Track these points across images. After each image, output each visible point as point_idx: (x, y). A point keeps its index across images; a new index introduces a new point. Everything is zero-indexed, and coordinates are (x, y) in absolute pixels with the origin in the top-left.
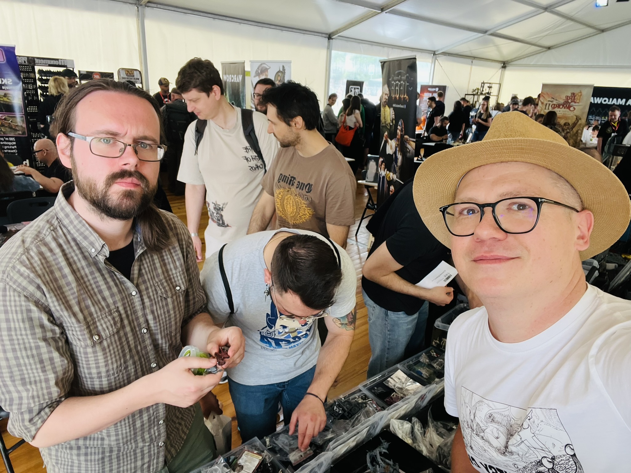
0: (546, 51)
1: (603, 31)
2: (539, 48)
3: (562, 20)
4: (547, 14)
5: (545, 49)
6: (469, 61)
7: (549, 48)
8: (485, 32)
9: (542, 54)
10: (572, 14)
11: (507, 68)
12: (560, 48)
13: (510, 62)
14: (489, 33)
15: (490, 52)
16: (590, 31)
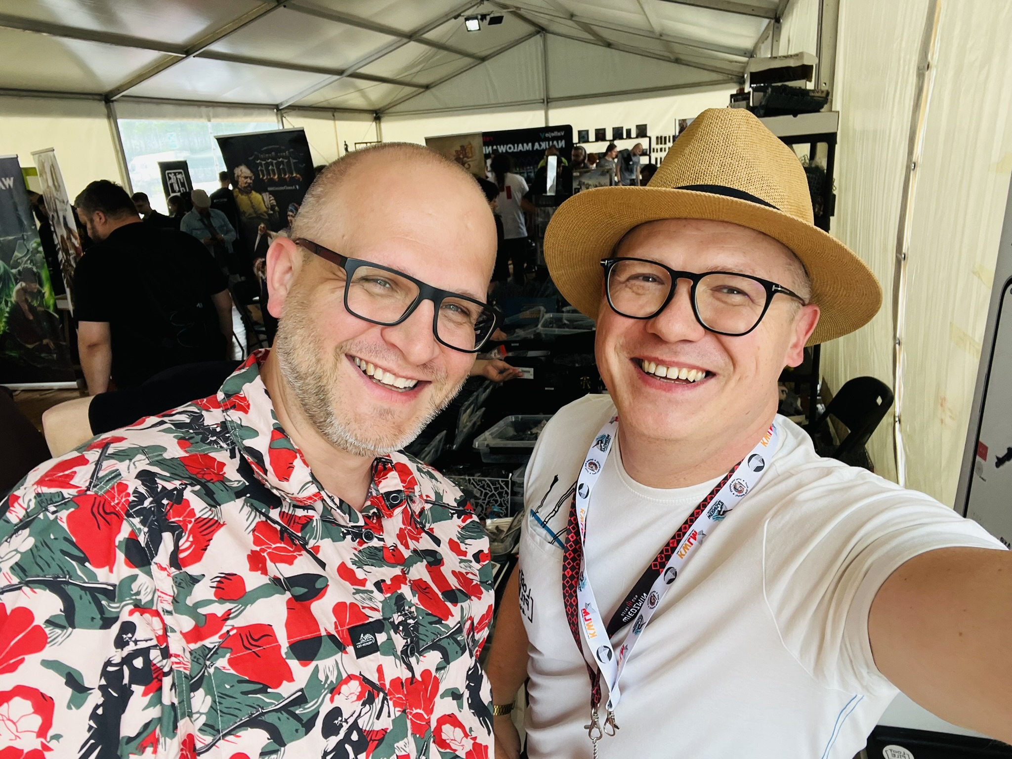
0: (423, 92)
1: (483, 59)
2: (415, 89)
3: (433, 50)
4: (413, 44)
5: (422, 90)
6: (330, 114)
7: (427, 87)
8: (340, 72)
9: (420, 95)
10: (443, 41)
11: (382, 119)
12: (440, 85)
13: (384, 111)
14: (346, 74)
15: (353, 99)
16: (468, 60)
